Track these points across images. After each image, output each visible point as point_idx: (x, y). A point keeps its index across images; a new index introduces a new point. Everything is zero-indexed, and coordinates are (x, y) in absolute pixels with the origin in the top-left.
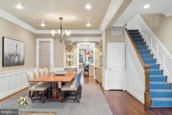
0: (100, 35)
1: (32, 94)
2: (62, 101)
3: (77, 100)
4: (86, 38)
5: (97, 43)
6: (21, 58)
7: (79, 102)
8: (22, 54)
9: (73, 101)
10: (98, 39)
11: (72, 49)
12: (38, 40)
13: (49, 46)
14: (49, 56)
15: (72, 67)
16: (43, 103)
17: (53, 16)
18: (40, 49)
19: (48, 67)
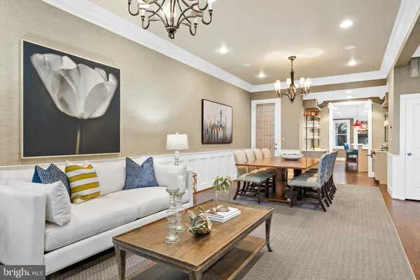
0: (383, 82)
1: (241, 187)
2: (292, 205)
3: (320, 206)
4: (349, 91)
5: (376, 100)
6: (228, 132)
7: (325, 211)
8: (229, 125)
9: (312, 207)
10: (379, 92)
11: (319, 116)
12: (254, 103)
13: (274, 111)
14: (274, 129)
15: (317, 149)
16: (259, 203)
17: (278, 57)
18: (257, 118)
19: (272, 148)
